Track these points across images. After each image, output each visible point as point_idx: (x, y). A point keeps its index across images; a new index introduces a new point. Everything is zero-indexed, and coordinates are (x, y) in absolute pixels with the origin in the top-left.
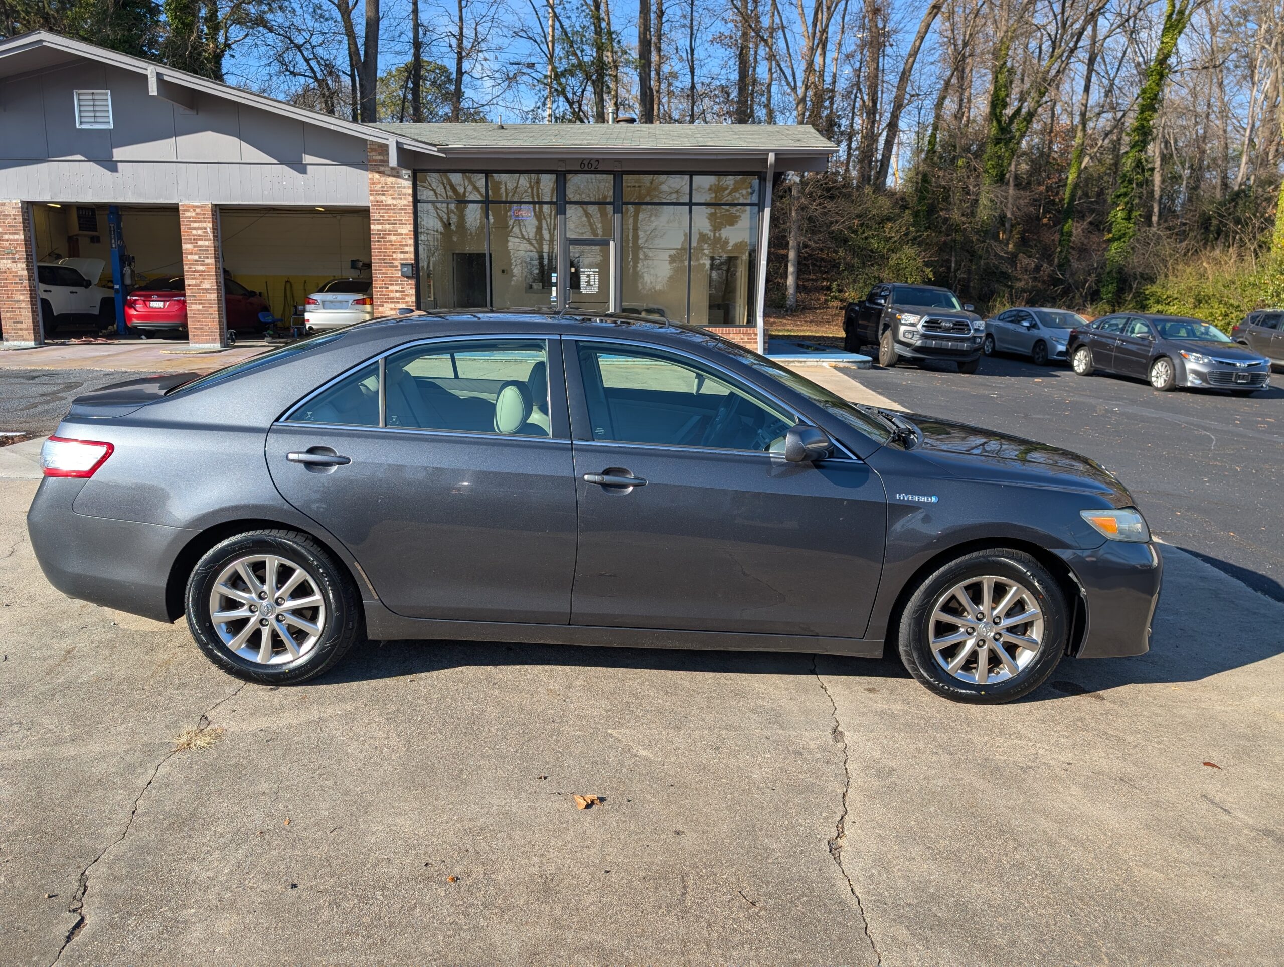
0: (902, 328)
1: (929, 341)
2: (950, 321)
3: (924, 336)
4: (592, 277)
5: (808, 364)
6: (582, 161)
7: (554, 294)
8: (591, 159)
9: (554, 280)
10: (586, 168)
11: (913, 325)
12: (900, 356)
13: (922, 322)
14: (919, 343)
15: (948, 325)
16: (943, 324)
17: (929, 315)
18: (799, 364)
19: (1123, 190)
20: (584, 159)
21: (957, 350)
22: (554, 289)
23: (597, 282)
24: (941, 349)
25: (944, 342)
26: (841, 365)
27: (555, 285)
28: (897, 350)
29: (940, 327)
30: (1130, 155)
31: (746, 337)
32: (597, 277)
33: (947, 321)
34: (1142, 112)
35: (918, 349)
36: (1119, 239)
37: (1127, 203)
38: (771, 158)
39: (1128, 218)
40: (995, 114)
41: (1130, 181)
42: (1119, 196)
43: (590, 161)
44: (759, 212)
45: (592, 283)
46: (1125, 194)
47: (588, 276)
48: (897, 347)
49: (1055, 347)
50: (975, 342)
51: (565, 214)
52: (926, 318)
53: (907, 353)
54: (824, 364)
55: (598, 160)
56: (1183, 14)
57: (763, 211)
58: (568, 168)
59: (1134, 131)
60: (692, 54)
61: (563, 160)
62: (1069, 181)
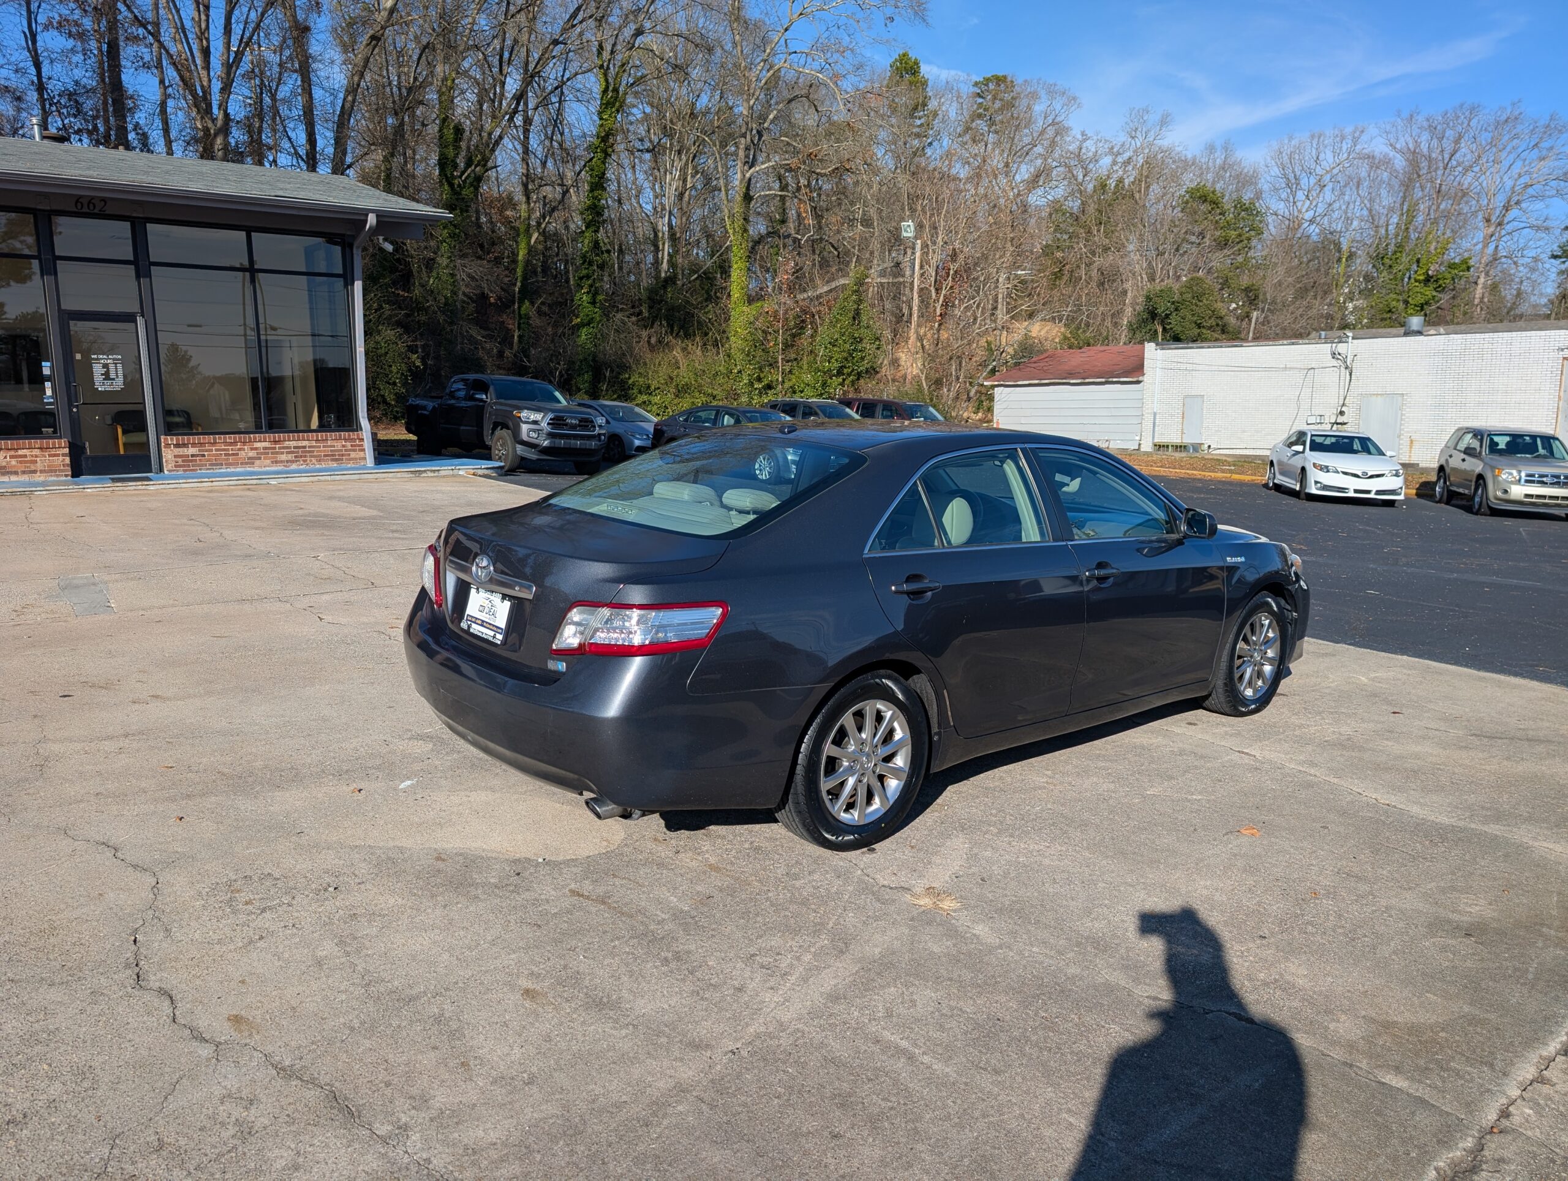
0: (525, 428)
1: (557, 441)
2: (575, 418)
3: (551, 435)
4: (112, 367)
5: (442, 473)
6: (78, 199)
7: (49, 392)
8: (93, 198)
9: (46, 371)
10: (86, 210)
11: (535, 422)
12: (523, 459)
13: (548, 419)
14: (546, 443)
15: (573, 421)
16: (568, 421)
17: (553, 411)
18: (432, 474)
19: (584, 272)
20: (81, 197)
21: (585, 449)
22: (48, 385)
23: (120, 372)
24: (570, 449)
25: (573, 441)
26: (480, 472)
27: (49, 378)
28: (519, 452)
29: (566, 425)
30: (587, 234)
31: (348, 444)
32: (120, 366)
33: (572, 418)
34: (592, 191)
35: (545, 451)
36: (588, 324)
37: (591, 286)
38: (372, 219)
39: (593, 303)
40: (446, 176)
41: (591, 263)
42: (581, 278)
43: (91, 200)
44: (346, 285)
45: (113, 375)
46: (588, 277)
47: (106, 366)
48: (520, 449)
49: (632, 443)
50: (600, 440)
51: (56, 274)
52: (551, 416)
53: (532, 455)
54: (461, 473)
55: (104, 200)
56: (618, 92)
57: (353, 284)
58: (54, 207)
59: (587, 210)
60: (34, 42)
61: (46, 195)
62: (520, 258)
